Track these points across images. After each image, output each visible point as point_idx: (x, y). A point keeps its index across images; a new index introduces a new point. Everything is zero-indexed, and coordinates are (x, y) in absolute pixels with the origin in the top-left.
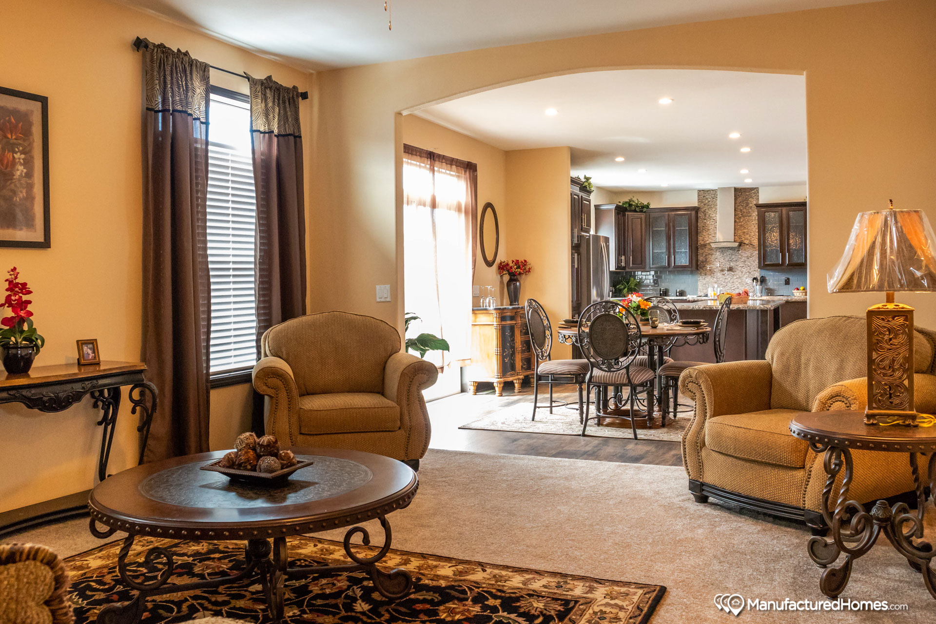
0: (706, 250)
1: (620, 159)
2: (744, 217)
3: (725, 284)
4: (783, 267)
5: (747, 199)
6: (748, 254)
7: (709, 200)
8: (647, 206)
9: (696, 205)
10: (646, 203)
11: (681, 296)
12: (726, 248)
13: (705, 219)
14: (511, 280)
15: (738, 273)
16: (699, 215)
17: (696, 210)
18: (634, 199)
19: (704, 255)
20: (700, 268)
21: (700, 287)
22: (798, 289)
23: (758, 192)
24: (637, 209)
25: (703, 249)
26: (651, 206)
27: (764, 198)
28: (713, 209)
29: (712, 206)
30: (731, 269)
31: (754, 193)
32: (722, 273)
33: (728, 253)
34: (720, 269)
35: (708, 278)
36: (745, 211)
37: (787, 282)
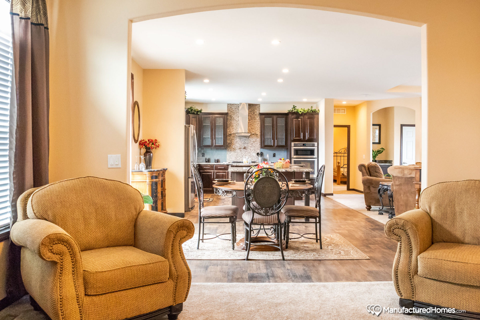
0: (231, 137)
1: (206, 81)
2: (252, 119)
3: (241, 156)
4: (274, 147)
5: (254, 110)
6: (254, 140)
7: (233, 109)
8: (200, 111)
9: (226, 112)
10: (199, 109)
11: (218, 162)
12: (242, 136)
13: (231, 120)
14: (147, 152)
15: (249, 150)
16: (228, 118)
17: (226, 114)
18: (194, 107)
19: (230, 140)
20: (228, 147)
21: (228, 158)
22: (281, 159)
23: (260, 107)
24: (195, 113)
25: (229, 137)
26: (202, 112)
27: (263, 110)
28: (236, 115)
29: (235, 113)
30: (245, 148)
31: (258, 107)
32: (240, 150)
33: (243, 139)
34: (239, 148)
35: (232, 153)
36: (252, 116)
37: (274, 155)
